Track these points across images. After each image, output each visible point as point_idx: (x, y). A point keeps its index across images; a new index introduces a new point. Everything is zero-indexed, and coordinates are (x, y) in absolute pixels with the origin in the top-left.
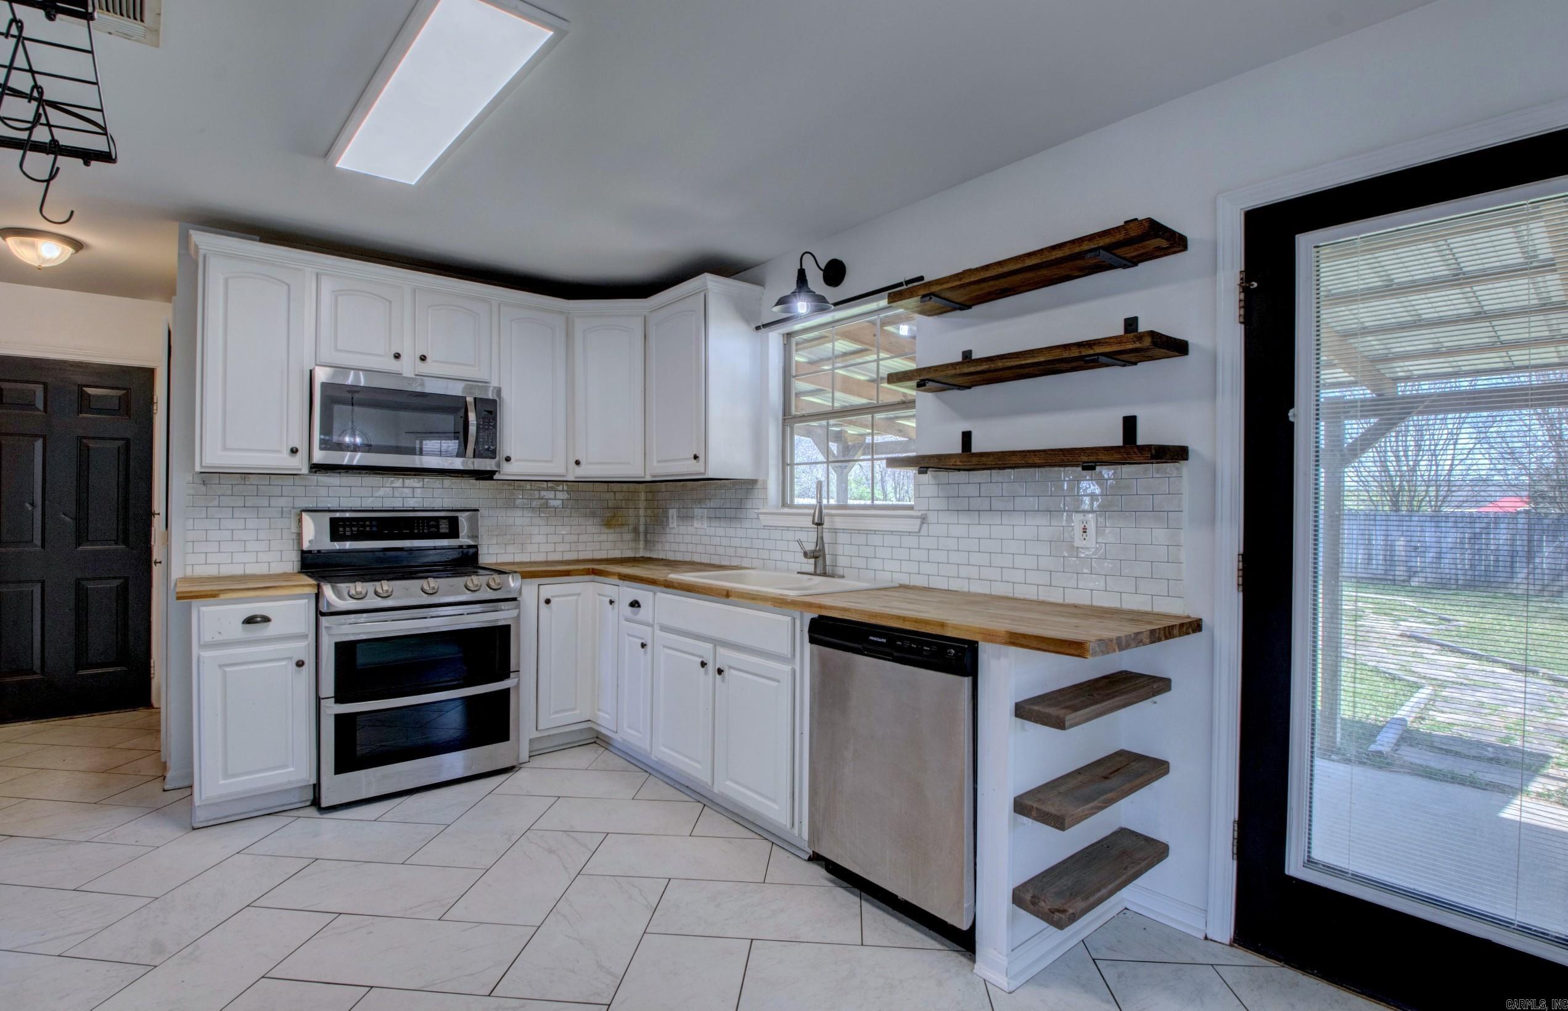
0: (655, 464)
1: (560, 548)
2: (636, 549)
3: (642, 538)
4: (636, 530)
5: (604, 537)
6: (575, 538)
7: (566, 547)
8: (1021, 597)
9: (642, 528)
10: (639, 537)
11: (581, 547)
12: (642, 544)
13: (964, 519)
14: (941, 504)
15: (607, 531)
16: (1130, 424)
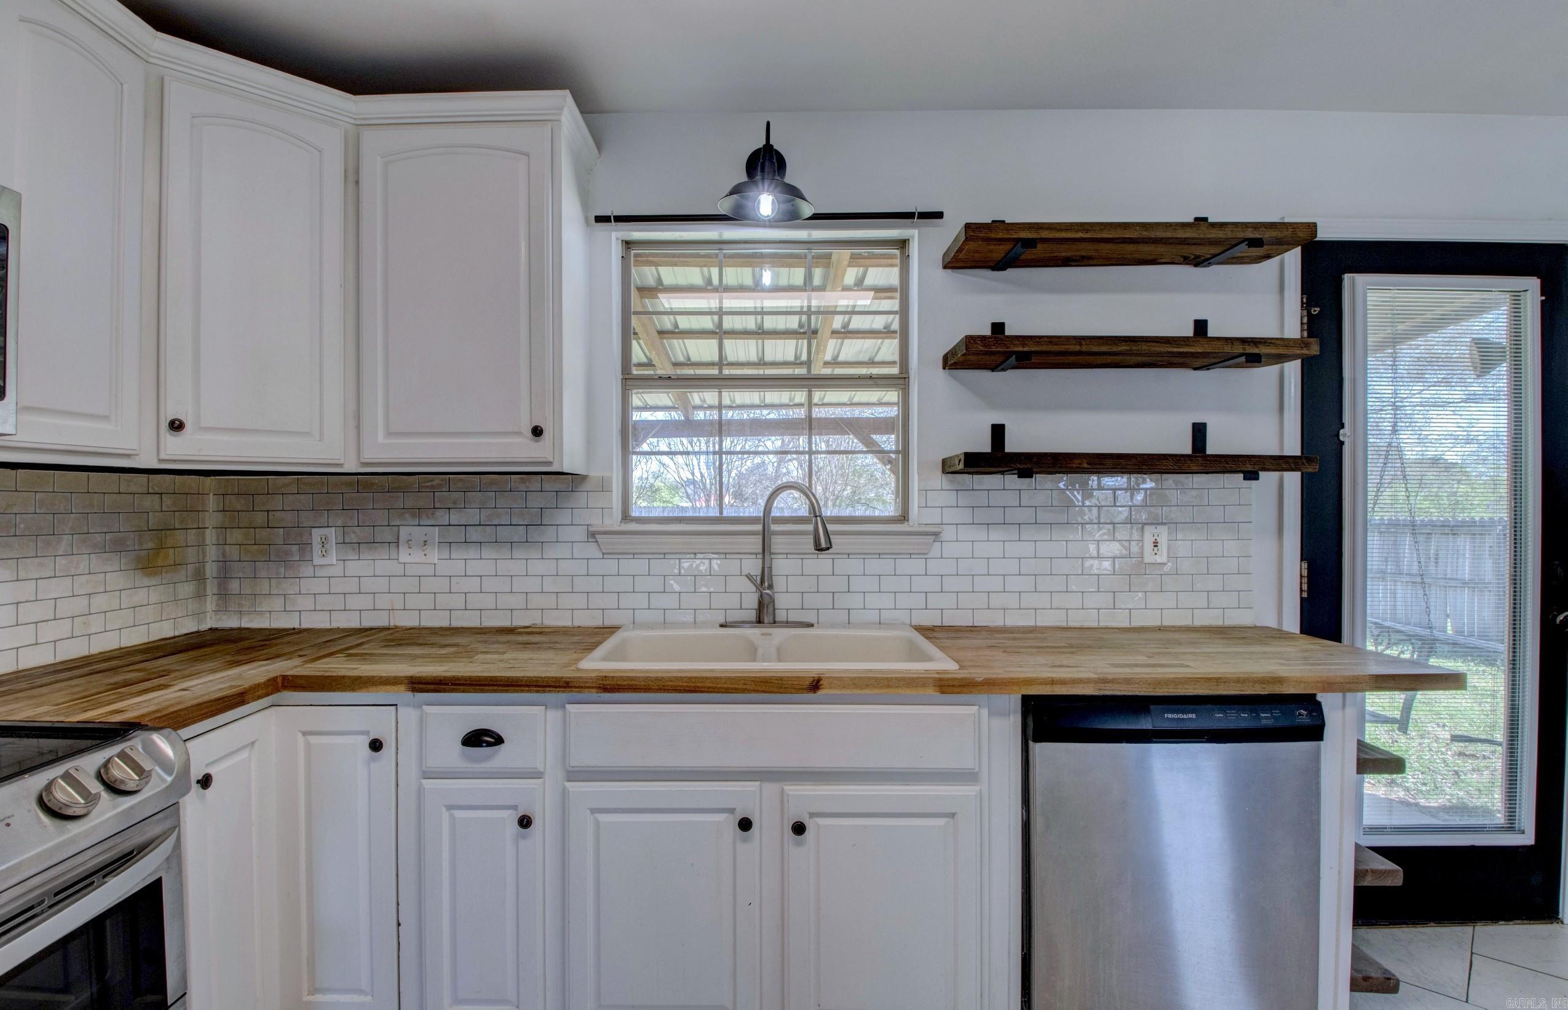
0: (381, 438)
1: (48, 632)
2: (199, 615)
3: (211, 588)
4: (199, 577)
5: (140, 596)
6: (80, 605)
7: (62, 629)
8: (1078, 625)
9: (211, 569)
10: (205, 589)
11: (96, 624)
12: (211, 603)
13: (996, 534)
14: (965, 515)
15: (147, 581)
16: (1199, 431)
